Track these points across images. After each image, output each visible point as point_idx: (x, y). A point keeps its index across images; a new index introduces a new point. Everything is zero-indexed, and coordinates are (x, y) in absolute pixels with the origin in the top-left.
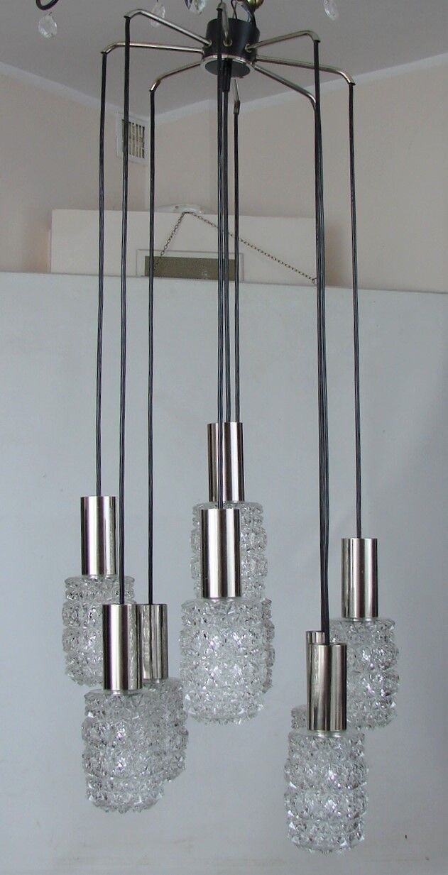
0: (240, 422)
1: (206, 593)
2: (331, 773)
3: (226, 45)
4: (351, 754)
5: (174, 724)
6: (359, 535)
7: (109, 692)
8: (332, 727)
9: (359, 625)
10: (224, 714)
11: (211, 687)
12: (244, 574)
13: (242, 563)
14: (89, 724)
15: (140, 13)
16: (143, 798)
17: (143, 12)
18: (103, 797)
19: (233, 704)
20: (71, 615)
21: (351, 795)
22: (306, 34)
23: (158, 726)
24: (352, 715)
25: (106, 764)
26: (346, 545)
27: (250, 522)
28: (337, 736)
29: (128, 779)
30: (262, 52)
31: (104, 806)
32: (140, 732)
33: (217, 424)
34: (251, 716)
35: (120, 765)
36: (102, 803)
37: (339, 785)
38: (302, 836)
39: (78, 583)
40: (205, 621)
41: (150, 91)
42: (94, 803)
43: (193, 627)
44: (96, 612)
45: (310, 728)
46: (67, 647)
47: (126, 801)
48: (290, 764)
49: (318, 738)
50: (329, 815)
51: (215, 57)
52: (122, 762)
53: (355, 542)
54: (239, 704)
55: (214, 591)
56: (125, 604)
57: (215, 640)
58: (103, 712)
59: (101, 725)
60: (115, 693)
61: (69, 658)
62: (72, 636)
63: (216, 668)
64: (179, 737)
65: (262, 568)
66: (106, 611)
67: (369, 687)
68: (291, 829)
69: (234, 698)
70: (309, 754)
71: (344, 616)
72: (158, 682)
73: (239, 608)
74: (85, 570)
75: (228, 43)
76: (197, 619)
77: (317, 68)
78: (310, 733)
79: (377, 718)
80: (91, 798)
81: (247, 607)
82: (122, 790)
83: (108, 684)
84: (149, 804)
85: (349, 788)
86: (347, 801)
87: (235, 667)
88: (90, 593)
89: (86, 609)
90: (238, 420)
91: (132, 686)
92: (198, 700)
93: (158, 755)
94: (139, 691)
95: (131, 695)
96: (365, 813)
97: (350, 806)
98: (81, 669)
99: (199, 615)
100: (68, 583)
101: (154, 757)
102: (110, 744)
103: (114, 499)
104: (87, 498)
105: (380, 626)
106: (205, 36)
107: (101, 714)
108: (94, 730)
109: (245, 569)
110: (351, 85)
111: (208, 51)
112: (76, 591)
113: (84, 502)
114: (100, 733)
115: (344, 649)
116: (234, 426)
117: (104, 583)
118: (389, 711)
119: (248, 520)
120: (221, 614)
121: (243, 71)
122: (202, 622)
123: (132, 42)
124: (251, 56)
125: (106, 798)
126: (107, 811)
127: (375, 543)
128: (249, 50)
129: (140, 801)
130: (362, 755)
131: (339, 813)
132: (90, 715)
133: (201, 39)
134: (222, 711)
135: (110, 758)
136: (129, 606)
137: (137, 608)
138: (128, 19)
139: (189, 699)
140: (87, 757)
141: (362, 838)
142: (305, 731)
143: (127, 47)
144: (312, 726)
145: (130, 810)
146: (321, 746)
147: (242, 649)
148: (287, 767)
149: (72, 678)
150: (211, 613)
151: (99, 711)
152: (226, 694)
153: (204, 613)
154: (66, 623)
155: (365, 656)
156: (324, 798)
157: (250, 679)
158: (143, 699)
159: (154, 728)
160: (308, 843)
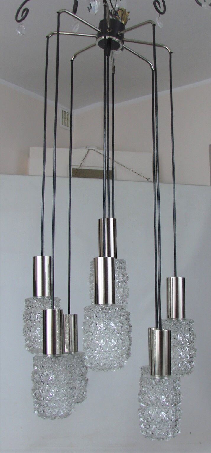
0: (115, 218)
1: (97, 302)
2: (163, 397)
3: (108, 31)
4: (174, 388)
5: (81, 375)
6: (175, 276)
7: (45, 355)
8: (164, 374)
9: (176, 322)
10: (107, 366)
11: (99, 352)
12: (117, 295)
13: (116, 290)
14: (35, 373)
15: (65, 12)
16: (63, 412)
17: (67, 11)
18: (42, 412)
19: (111, 360)
20: (28, 317)
21: (174, 409)
22: (149, 22)
23: (72, 374)
24: (173, 368)
25: (44, 394)
26: (169, 280)
27: (120, 269)
28: (165, 378)
29: (56, 401)
30: (126, 36)
31: (43, 416)
32: (62, 377)
33: (103, 219)
34: (121, 367)
35: (51, 394)
36: (42, 414)
37: (167, 404)
38: (148, 431)
39: (31, 301)
40: (96, 316)
41: (71, 61)
42: (38, 415)
43: (90, 319)
44: (40, 315)
45: (151, 374)
46: (26, 334)
47: (54, 413)
48: (141, 393)
49: (156, 379)
50: (162, 420)
51: (103, 37)
52: (52, 393)
53: (174, 279)
54: (114, 360)
55: (101, 301)
56: (54, 309)
57: (102, 326)
58: (43, 366)
59: (41, 373)
60: (49, 356)
61: (26, 340)
62: (28, 329)
63: (102, 341)
64: (83, 382)
65: (126, 293)
66: (45, 312)
67: (181, 354)
68: (142, 428)
69: (111, 357)
70: (151, 387)
71: (168, 317)
72: (73, 353)
73: (114, 309)
74: (35, 294)
75: (109, 30)
76: (92, 315)
77: (154, 45)
78: (152, 377)
79: (185, 370)
80: (36, 412)
81: (118, 309)
82: (52, 408)
83: (45, 352)
84: (67, 415)
85: (172, 405)
86: (171, 412)
87: (112, 341)
88: (37, 305)
89: (35, 314)
90: (113, 217)
91: (58, 352)
92: (92, 359)
93: (72, 389)
94: (61, 355)
95: (57, 357)
96: (181, 419)
97: (173, 415)
98: (33, 345)
99: (93, 313)
100: (26, 301)
101: (69, 390)
102: (46, 383)
103: (50, 257)
104: (36, 257)
105: (187, 322)
106: (98, 27)
107: (41, 367)
108: (37, 376)
109: (117, 293)
110: (171, 53)
111: (99, 35)
112: (30, 304)
113: (35, 259)
114: (41, 377)
115: (169, 332)
116: (111, 220)
117: (45, 300)
118: (192, 367)
119: (118, 268)
120: (105, 312)
121: (116, 46)
122: (95, 316)
123: (61, 32)
124: (121, 37)
125: (44, 412)
126: (45, 419)
127: (183, 280)
128: (120, 34)
129: (62, 413)
130: (179, 388)
131: (167, 419)
132: (36, 368)
133: (96, 28)
134: (105, 364)
135: (46, 391)
136: (56, 310)
137: (60, 311)
138: (59, 13)
139: (88, 358)
140: (34, 390)
141: (180, 432)
142: (148, 375)
143: (58, 34)
144: (153, 373)
145: (57, 418)
146: (158, 383)
147: (116, 331)
148: (139, 395)
149: (28, 350)
150: (99, 312)
151: (40, 366)
152: (107, 355)
153: (96, 312)
154: (25, 321)
155: (179, 338)
156: (159, 411)
157: (120, 347)
158: (64, 359)
159: (69, 375)
160: (151, 435)
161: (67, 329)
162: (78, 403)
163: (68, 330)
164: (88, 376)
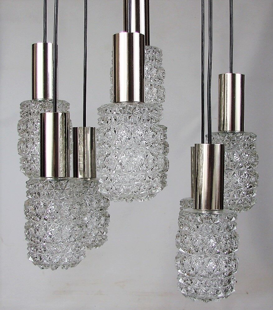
1: (117, 99)
4: (228, 227)
6: (231, 71)
7: (44, 179)
8: (213, 208)
9: (231, 135)
10: (130, 193)
14: (29, 203)
16: (68, 259)
18: (38, 259)
19: (137, 185)
21: (227, 258)
23: (81, 205)
24: (226, 200)
26: (222, 78)
27: (153, 60)
28: (216, 212)
31: (40, 264)
32: (65, 208)
34: (152, 195)
36: (38, 261)
37: (218, 250)
38: (189, 289)
39: (28, 105)
40: (115, 120)
42: (33, 262)
45: (196, 208)
47: (55, 261)
49: (203, 214)
50: (210, 273)
52: (52, 230)
53: (229, 76)
54: (141, 185)
55: (123, 96)
56: (57, 112)
57: (123, 133)
59: (36, 203)
61: (22, 160)
62: (23, 144)
66: (43, 117)
67: (239, 180)
68: (181, 284)
69: (137, 181)
70: (196, 226)
71: (220, 129)
73: (142, 109)
76: (109, 118)
78: (196, 211)
80: (31, 259)
81: (148, 109)
82: (52, 253)
83: (43, 173)
85: (226, 253)
86: (224, 262)
91: (61, 174)
92: (109, 183)
93: (81, 227)
94: (66, 178)
95: (60, 180)
96: (237, 272)
97: (226, 267)
99: (111, 114)
101: (77, 228)
102: (43, 218)
104: (36, 44)
105: (247, 137)
107: (37, 194)
113: (34, 47)
115: (222, 147)
117: (47, 103)
119: (151, 59)
120: (129, 113)
122: (113, 119)
125: (41, 259)
126: (43, 268)
127: (243, 77)
129: (67, 261)
130: (236, 228)
131: (218, 272)
132: (30, 197)
134: (128, 190)
136: (60, 114)
137: (65, 115)
139: (103, 182)
140: (27, 228)
141: (234, 291)
142: (191, 210)
144: (197, 205)
145: (60, 268)
146: (205, 221)
147: (144, 142)
148: (177, 236)
150: (119, 112)
151: (35, 193)
152: (131, 177)
153: (115, 113)
155: (236, 158)
156: (206, 260)
157: (150, 167)
158: (69, 183)
159: (77, 206)
160: (193, 294)
161: (80, 148)
162: (96, 246)
163: (83, 150)
164: (109, 211)
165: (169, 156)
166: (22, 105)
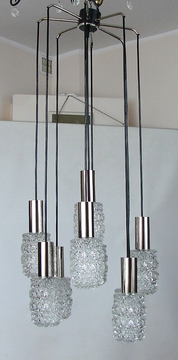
0: (93, 170)
1: (80, 236)
2: (131, 309)
4: (140, 302)
5: (66, 295)
6: (142, 216)
7: (40, 277)
8: (132, 292)
9: (142, 252)
11: (82, 274)
12: (95, 231)
13: (95, 227)
14: (33, 291)
15: (53, 6)
17: (54, 5)
19: (92, 280)
20: (25, 248)
21: (139, 318)
22: (120, 14)
23: (61, 291)
24: (140, 288)
25: (39, 306)
26: (137, 219)
27: (98, 210)
28: (133, 294)
29: (48, 312)
30: (102, 22)
32: (53, 293)
33: (84, 171)
34: (99, 285)
35: (45, 307)
36: (38, 323)
37: (134, 314)
38: (119, 336)
39: (28, 236)
40: (80, 247)
41: (57, 38)
42: (35, 323)
43: (75, 249)
44: (35, 247)
45: (122, 292)
46: (23, 262)
47: (47, 321)
48: (115, 307)
49: (126, 295)
50: (130, 327)
51: (83, 24)
52: (46, 306)
53: (141, 218)
54: (94, 280)
55: (84, 235)
56: (47, 241)
57: (84, 254)
58: (38, 285)
59: (37, 290)
60: (43, 278)
61: (24, 267)
62: (25, 258)
63: (85, 265)
64: (69, 301)
65: (102, 229)
66: (40, 244)
67: (146, 277)
68: (115, 333)
69: (92, 278)
70: (122, 302)
71: (136, 248)
73: (94, 241)
74: (31, 230)
75: (88, 18)
76: (77, 246)
77: (124, 28)
78: (122, 294)
79: (150, 290)
80: (33, 321)
81: (97, 241)
82: (46, 317)
83: (40, 274)
84: (58, 323)
85: (138, 315)
86: (138, 321)
87: (92, 265)
88: (33, 239)
89: (31, 246)
90: (92, 169)
91: (50, 275)
92: (77, 279)
93: (61, 303)
94: (53, 277)
95: (50, 278)
96: (145, 326)
97: (139, 323)
98: (29, 270)
99: (78, 244)
100: (23, 236)
101: (59, 304)
102: (41, 299)
103: (42, 201)
104: (31, 201)
105: (151, 252)
106: (79, 16)
107: (38, 286)
108: (34, 294)
109: (95, 229)
110: (138, 35)
111: (80, 22)
112: (27, 238)
113: (30, 203)
114: (37, 294)
115: (136, 259)
116: (91, 172)
117: (39, 235)
118: (155, 288)
119: (97, 210)
120: (87, 244)
121: (94, 29)
122: (79, 247)
123: (50, 18)
124: (98, 23)
125: (39, 321)
126: (40, 326)
127: (148, 218)
128: (97, 21)
129: (53, 322)
130: (144, 302)
131: (134, 326)
132: (33, 287)
133: (77, 17)
134: (87, 283)
135: (41, 304)
136: (49, 243)
137: (52, 243)
138: (48, 8)
139: (74, 279)
140: (32, 304)
141: (144, 337)
142: (120, 293)
143: (48, 20)
145: (50, 325)
146: (127, 298)
147: (95, 258)
148: (113, 308)
149: (25, 275)
150: (82, 243)
151: (36, 285)
152: (89, 276)
153: (80, 244)
154: (23, 252)
155: (145, 265)
156: (128, 319)
157: (98, 271)
158: (55, 280)
159: (59, 292)
160: (122, 338)
162: (64, 318)
163: (56, 260)
164: (72, 297)
165: (108, 263)
166: (24, 236)
